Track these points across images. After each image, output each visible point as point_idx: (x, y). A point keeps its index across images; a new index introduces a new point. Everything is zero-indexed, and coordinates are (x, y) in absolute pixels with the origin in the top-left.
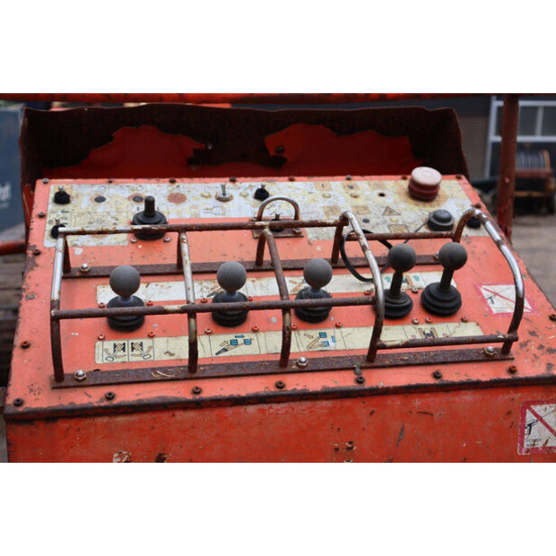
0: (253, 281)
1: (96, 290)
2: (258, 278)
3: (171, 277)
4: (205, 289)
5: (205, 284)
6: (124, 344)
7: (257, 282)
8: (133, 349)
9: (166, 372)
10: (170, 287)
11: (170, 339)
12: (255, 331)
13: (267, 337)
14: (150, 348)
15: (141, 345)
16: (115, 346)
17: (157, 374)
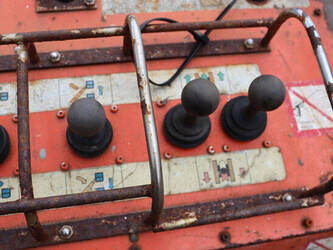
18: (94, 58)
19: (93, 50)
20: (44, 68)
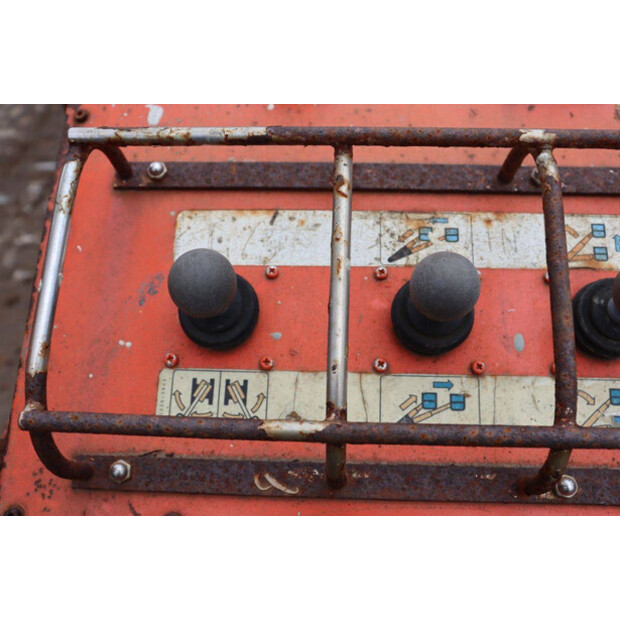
0: (488, 222)
1: (175, 224)
2: (498, 213)
3: (308, 198)
4: (386, 239)
5: (388, 223)
6: (212, 381)
7: (495, 223)
8: (228, 397)
9: (282, 478)
10: (317, 225)
11: (302, 377)
12: (475, 372)
13: (499, 393)
14: (262, 397)
15: (244, 388)
16: (195, 386)
17: (263, 481)
18: (607, 184)
19: (606, 170)
20: (520, 193)
